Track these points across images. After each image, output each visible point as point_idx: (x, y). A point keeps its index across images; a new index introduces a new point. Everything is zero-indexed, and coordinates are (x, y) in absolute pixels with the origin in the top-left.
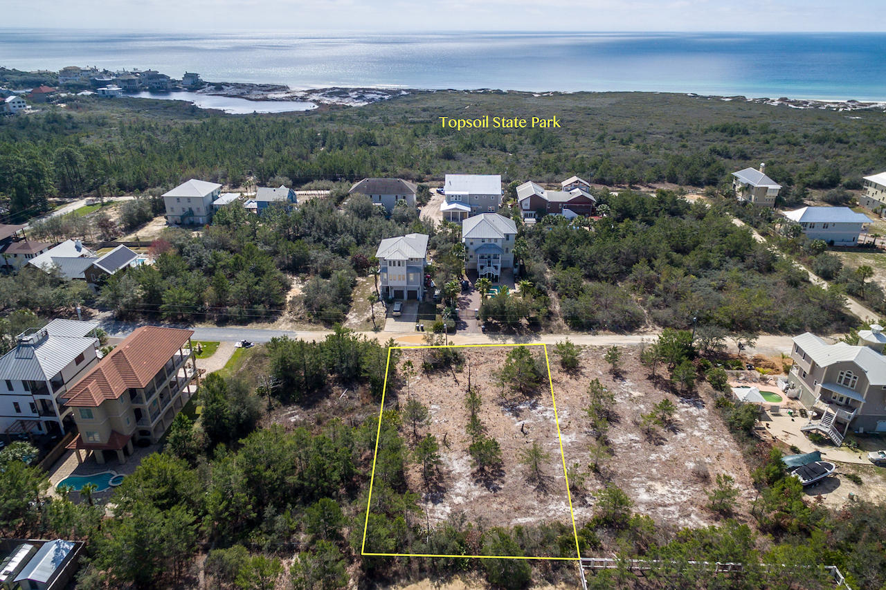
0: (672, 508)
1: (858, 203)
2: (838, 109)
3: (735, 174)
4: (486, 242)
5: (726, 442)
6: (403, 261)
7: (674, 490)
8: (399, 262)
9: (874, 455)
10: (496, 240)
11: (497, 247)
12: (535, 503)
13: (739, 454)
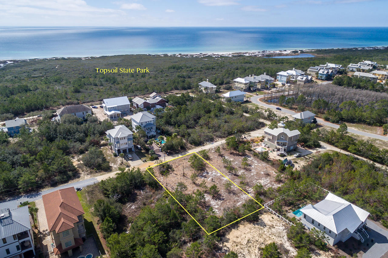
0: (269, 185)
1: (233, 88)
2: (199, 57)
3: (200, 84)
4: (147, 123)
5: (264, 164)
6: (126, 137)
7: (265, 180)
8: (124, 137)
9: (295, 155)
10: (151, 121)
11: (152, 124)
12: (237, 198)
13: (269, 166)
